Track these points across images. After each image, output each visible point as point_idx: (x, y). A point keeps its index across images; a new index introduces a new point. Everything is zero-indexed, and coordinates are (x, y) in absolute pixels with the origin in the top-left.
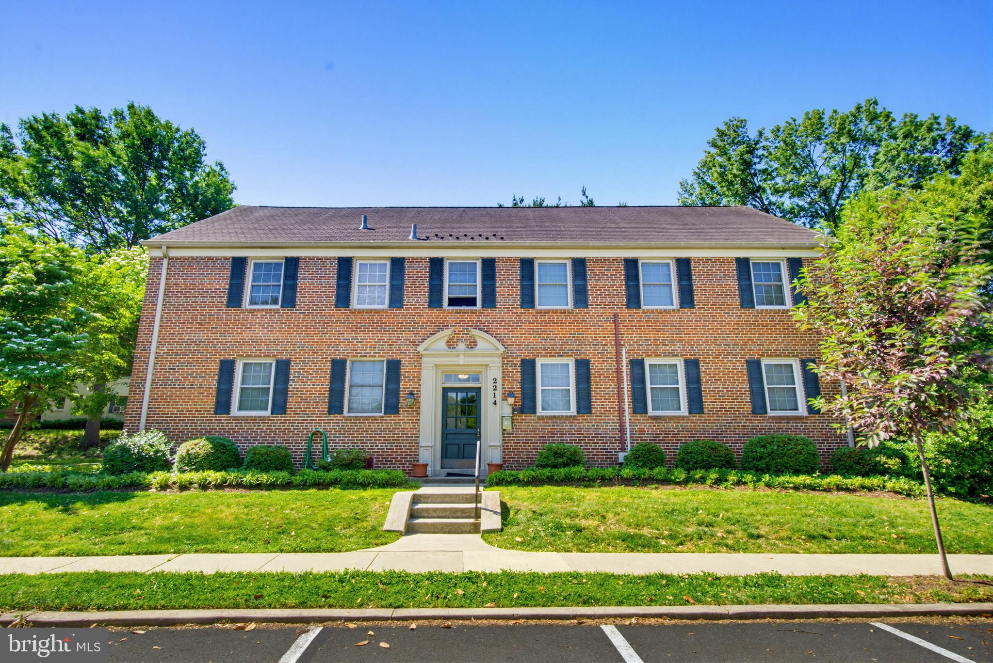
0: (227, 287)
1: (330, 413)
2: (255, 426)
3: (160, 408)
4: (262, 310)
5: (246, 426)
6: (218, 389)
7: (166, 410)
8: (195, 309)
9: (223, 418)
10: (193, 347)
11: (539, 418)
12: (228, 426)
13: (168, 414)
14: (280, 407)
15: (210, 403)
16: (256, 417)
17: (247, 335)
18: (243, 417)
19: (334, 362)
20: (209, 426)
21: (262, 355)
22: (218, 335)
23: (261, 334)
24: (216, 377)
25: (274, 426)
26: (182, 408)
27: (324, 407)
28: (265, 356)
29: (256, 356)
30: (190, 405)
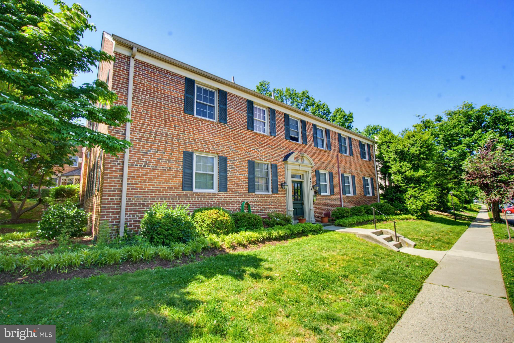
0: (183, 98)
1: (249, 192)
2: (210, 199)
3: (138, 184)
4: (209, 121)
5: (204, 199)
6: (183, 172)
7: (143, 186)
8: (160, 108)
9: (189, 193)
10: (161, 138)
11: (322, 196)
12: (192, 199)
13: (145, 189)
14: (223, 187)
15: (179, 182)
16: (210, 193)
17: (199, 136)
18: (203, 193)
19: (249, 161)
20: (179, 199)
21: (210, 152)
22: (180, 132)
23: (209, 137)
24: (181, 164)
25: (221, 199)
26: (157, 185)
27: (246, 188)
28: (212, 153)
29: (206, 152)
30: (163, 183)
